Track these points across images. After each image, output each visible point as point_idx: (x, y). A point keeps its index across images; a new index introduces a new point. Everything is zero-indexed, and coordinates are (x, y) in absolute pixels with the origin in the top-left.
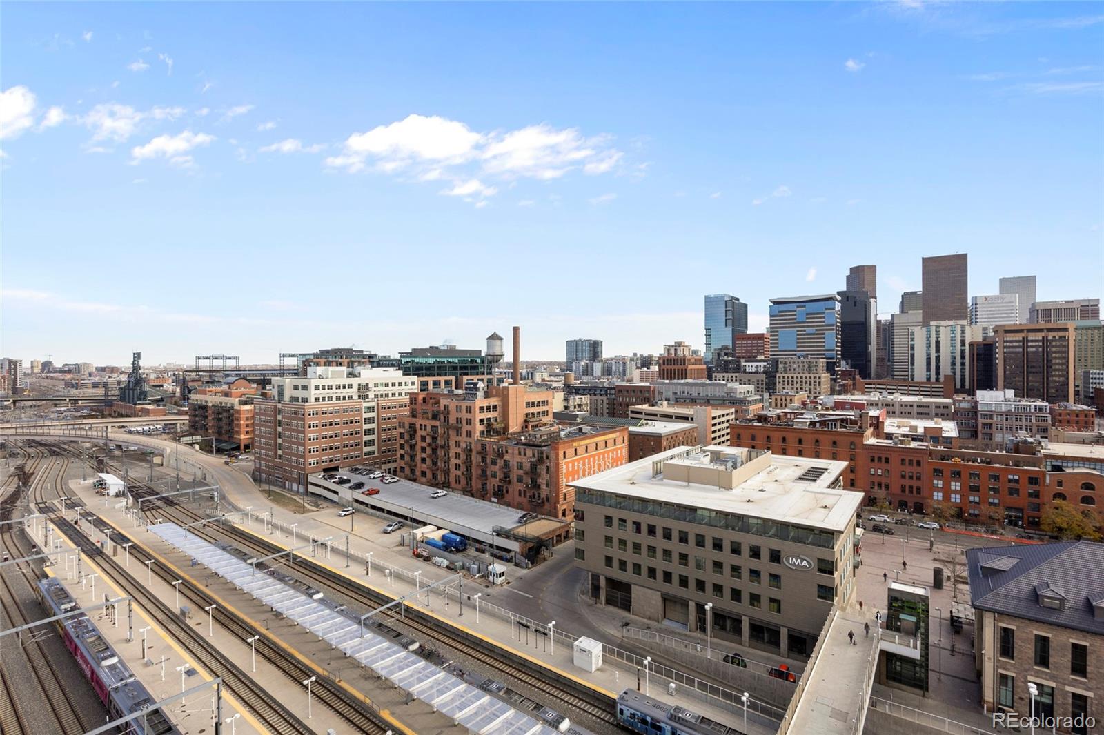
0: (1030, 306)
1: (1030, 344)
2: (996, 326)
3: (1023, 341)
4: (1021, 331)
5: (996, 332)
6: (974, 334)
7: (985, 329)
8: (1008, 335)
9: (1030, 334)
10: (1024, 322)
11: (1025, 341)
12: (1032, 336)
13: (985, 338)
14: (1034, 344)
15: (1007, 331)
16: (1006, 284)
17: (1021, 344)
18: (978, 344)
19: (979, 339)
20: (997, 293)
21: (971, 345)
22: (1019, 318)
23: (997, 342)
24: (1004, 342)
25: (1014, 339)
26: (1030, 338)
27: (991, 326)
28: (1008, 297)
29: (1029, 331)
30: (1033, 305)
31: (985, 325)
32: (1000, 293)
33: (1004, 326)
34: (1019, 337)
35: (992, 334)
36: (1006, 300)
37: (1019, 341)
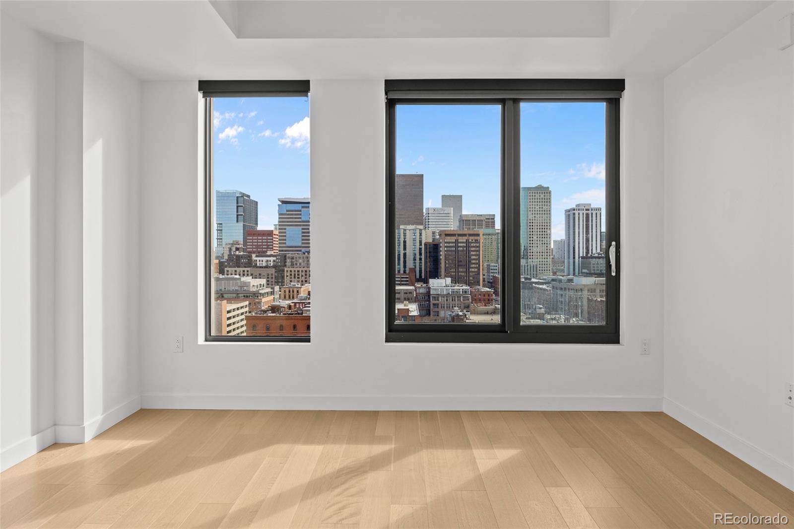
0: (459, 217)
1: (459, 245)
2: (441, 231)
3: (455, 242)
4: (454, 235)
5: (440, 235)
6: (427, 238)
7: (434, 233)
8: (447, 237)
9: (460, 237)
10: (456, 229)
11: (457, 242)
12: (461, 239)
13: (434, 240)
14: (461, 245)
15: (447, 235)
16: (446, 199)
17: (454, 244)
18: (430, 244)
19: (430, 240)
20: (440, 206)
21: (425, 244)
22: (453, 226)
23: (441, 243)
24: (445, 243)
25: (451, 241)
26: (459, 241)
27: (437, 231)
28: (447, 210)
29: (460, 235)
30: (461, 216)
31: (434, 230)
32: (442, 206)
33: (445, 231)
34: (453, 239)
35: (438, 237)
36: (445, 212)
37: (452, 243)
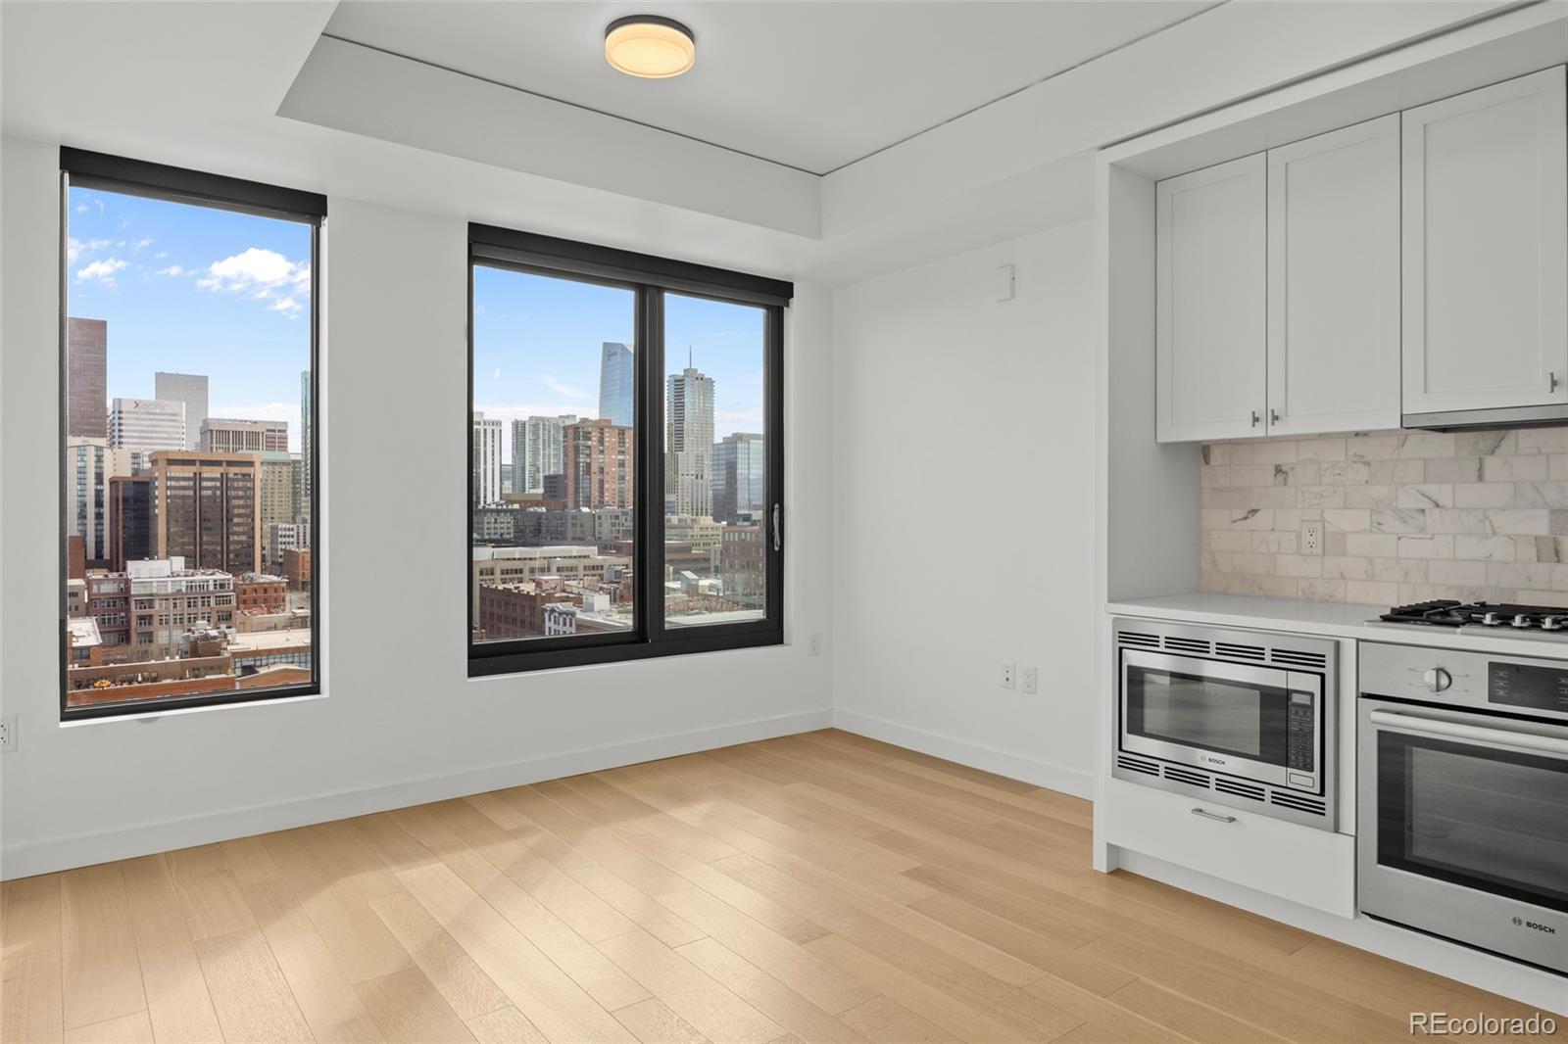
0: (201, 424)
1: (204, 484)
2: (156, 453)
3: (194, 479)
4: (191, 462)
5: (154, 462)
6: (118, 465)
7: (135, 456)
8: (173, 467)
9: (205, 468)
10: (191, 448)
11: (197, 478)
12: (208, 472)
13: (136, 472)
14: (209, 484)
15: (171, 462)
16: (166, 382)
17: (191, 483)
18: (125, 481)
19: (126, 472)
20: (153, 398)
21: (113, 482)
22: (186, 442)
23: (156, 479)
24: (168, 479)
25: (182, 475)
26: (204, 475)
27: (146, 452)
28: (171, 406)
29: (204, 463)
30: (205, 421)
31: (136, 449)
32: (156, 398)
33: (167, 452)
34: (188, 471)
35: (147, 465)
36: (167, 410)
37: (189, 479)
